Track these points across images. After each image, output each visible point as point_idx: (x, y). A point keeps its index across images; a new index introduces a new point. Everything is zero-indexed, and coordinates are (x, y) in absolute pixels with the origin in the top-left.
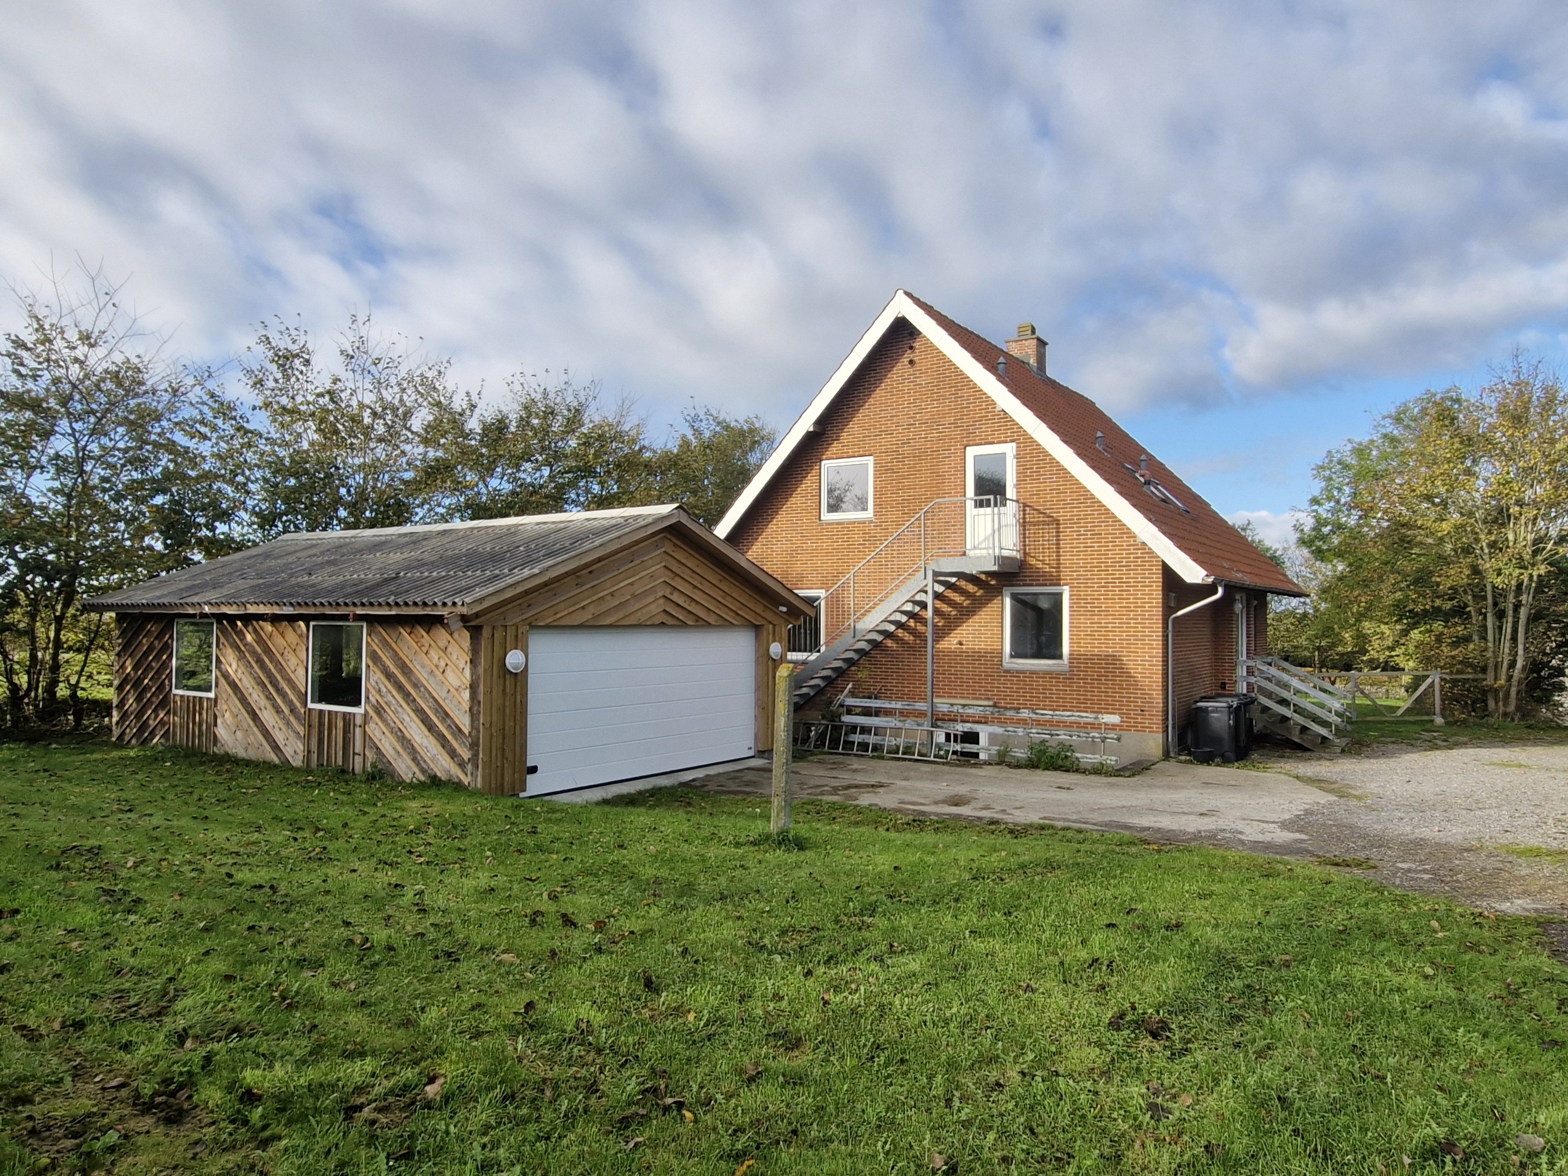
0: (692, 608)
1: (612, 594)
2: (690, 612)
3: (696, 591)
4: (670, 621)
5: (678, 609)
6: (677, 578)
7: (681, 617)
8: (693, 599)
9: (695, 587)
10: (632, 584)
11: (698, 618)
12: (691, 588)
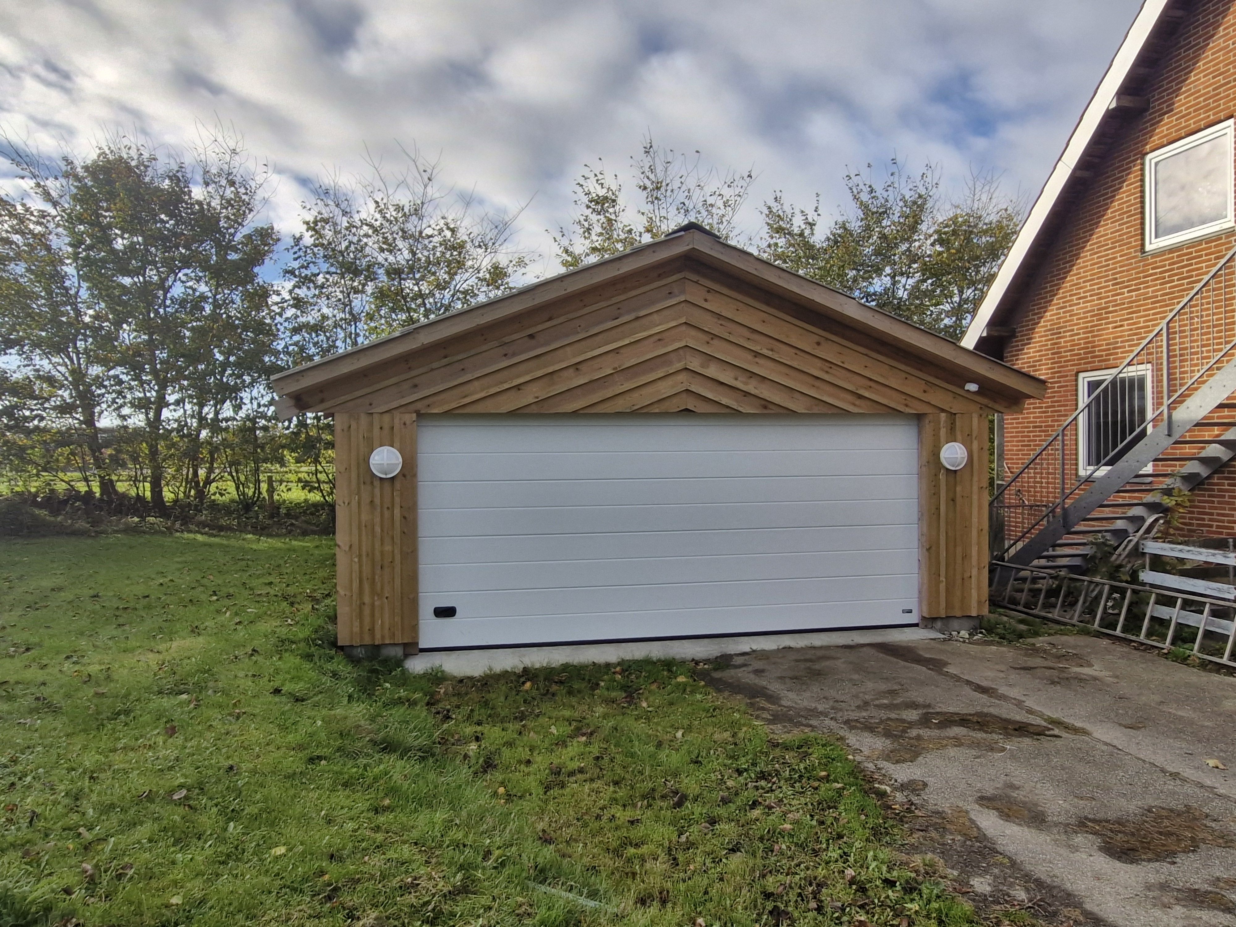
0: (751, 387)
1: (576, 366)
2: (746, 394)
3: (761, 361)
4: (701, 407)
5: (721, 388)
6: (716, 342)
7: (724, 401)
8: (753, 374)
9: (757, 354)
10: (616, 351)
11: (766, 404)
12: (749, 357)
